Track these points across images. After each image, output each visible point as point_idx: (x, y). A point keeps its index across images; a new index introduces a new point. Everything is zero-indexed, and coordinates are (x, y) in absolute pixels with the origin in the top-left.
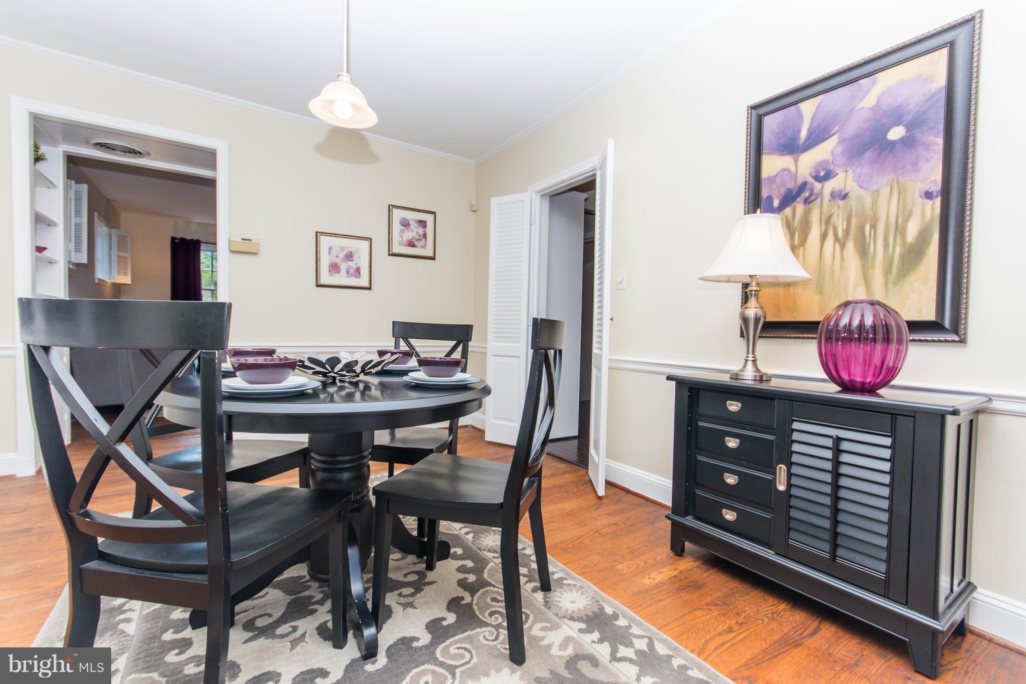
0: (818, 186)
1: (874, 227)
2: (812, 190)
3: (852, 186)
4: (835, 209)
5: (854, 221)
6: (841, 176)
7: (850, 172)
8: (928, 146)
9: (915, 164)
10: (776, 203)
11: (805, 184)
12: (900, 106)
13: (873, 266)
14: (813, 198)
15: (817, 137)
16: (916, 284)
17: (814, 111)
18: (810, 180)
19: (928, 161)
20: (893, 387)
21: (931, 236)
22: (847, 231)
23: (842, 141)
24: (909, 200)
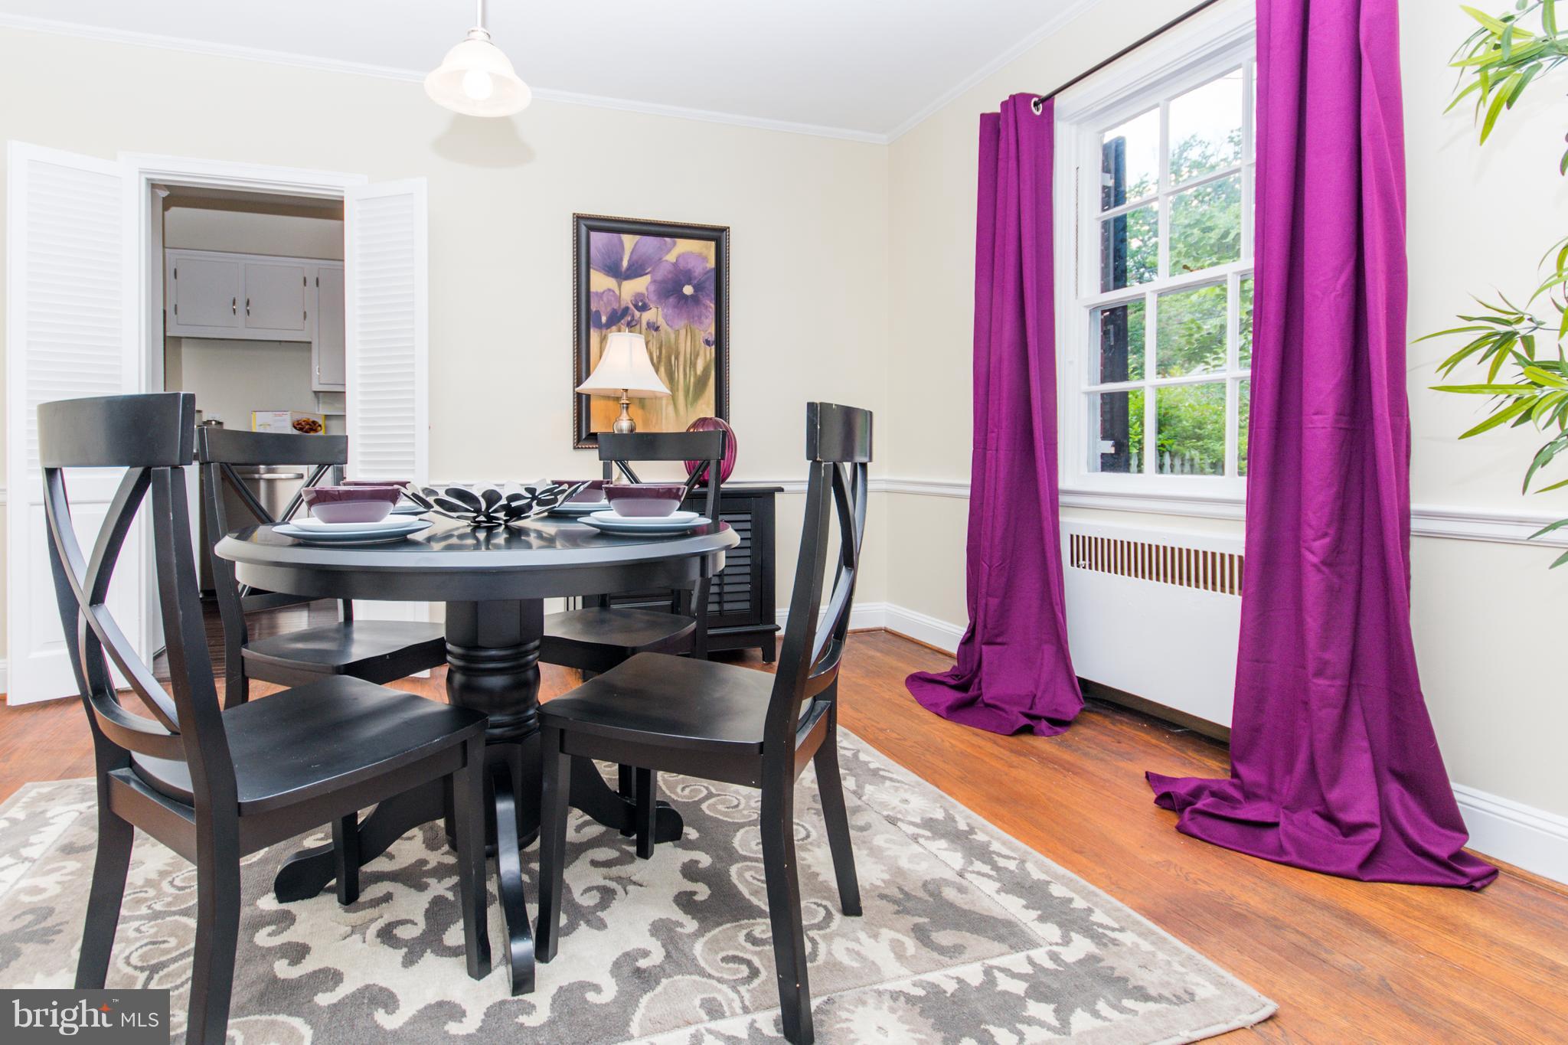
0: (637, 314)
1: (677, 358)
2: (633, 316)
3: (661, 322)
4: (650, 338)
5: (664, 351)
6: (654, 310)
7: (660, 309)
8: (706, 307)
9: (700, 317)
10: (604, 319)
11: (627, 309)
12: (689, 270)
13: (678, 390)
14: (634, 323)
15: (636, 270)
16: (704, 406)
17: (632, 247)
18: (631, 306)
19: (707, 318)
20: (728, 483)
21: (710, 375)
22: (659, 357)
23: (654, 281)
24: (697, 343)
